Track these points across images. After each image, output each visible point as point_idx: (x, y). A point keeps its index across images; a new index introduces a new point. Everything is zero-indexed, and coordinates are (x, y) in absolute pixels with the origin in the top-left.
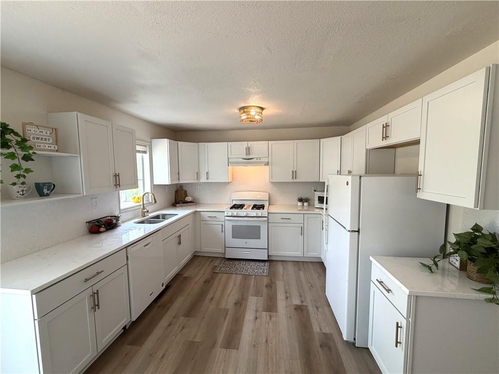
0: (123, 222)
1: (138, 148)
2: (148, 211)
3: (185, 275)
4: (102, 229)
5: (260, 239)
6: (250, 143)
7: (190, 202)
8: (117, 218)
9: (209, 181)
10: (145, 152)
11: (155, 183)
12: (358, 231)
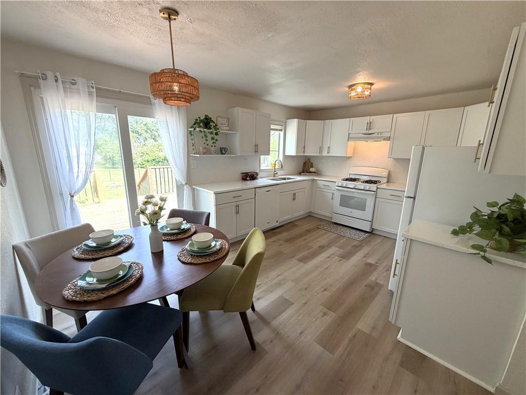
0: (260, 178)
1: (272, 127)
2: (277, 173)
3: (296, 224)
4: (248, 179)
5: (365, 211)
6: (372, 118)
7: (314, 173)
8: (257, 174)
9: (330, 155)
10: (281, 130)
11: (286, 154)
12: (414, 198)
